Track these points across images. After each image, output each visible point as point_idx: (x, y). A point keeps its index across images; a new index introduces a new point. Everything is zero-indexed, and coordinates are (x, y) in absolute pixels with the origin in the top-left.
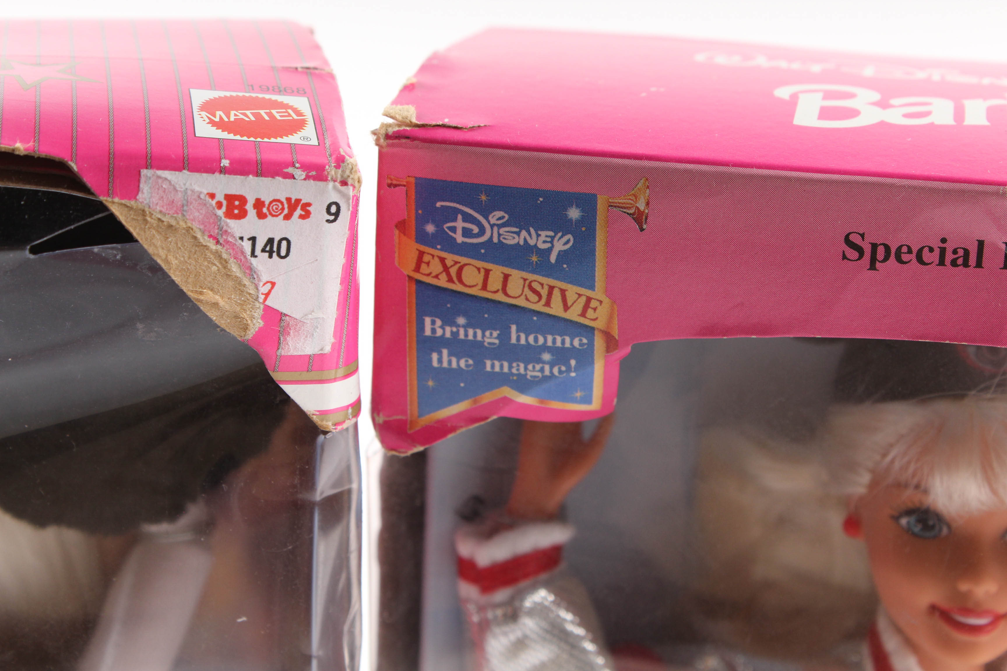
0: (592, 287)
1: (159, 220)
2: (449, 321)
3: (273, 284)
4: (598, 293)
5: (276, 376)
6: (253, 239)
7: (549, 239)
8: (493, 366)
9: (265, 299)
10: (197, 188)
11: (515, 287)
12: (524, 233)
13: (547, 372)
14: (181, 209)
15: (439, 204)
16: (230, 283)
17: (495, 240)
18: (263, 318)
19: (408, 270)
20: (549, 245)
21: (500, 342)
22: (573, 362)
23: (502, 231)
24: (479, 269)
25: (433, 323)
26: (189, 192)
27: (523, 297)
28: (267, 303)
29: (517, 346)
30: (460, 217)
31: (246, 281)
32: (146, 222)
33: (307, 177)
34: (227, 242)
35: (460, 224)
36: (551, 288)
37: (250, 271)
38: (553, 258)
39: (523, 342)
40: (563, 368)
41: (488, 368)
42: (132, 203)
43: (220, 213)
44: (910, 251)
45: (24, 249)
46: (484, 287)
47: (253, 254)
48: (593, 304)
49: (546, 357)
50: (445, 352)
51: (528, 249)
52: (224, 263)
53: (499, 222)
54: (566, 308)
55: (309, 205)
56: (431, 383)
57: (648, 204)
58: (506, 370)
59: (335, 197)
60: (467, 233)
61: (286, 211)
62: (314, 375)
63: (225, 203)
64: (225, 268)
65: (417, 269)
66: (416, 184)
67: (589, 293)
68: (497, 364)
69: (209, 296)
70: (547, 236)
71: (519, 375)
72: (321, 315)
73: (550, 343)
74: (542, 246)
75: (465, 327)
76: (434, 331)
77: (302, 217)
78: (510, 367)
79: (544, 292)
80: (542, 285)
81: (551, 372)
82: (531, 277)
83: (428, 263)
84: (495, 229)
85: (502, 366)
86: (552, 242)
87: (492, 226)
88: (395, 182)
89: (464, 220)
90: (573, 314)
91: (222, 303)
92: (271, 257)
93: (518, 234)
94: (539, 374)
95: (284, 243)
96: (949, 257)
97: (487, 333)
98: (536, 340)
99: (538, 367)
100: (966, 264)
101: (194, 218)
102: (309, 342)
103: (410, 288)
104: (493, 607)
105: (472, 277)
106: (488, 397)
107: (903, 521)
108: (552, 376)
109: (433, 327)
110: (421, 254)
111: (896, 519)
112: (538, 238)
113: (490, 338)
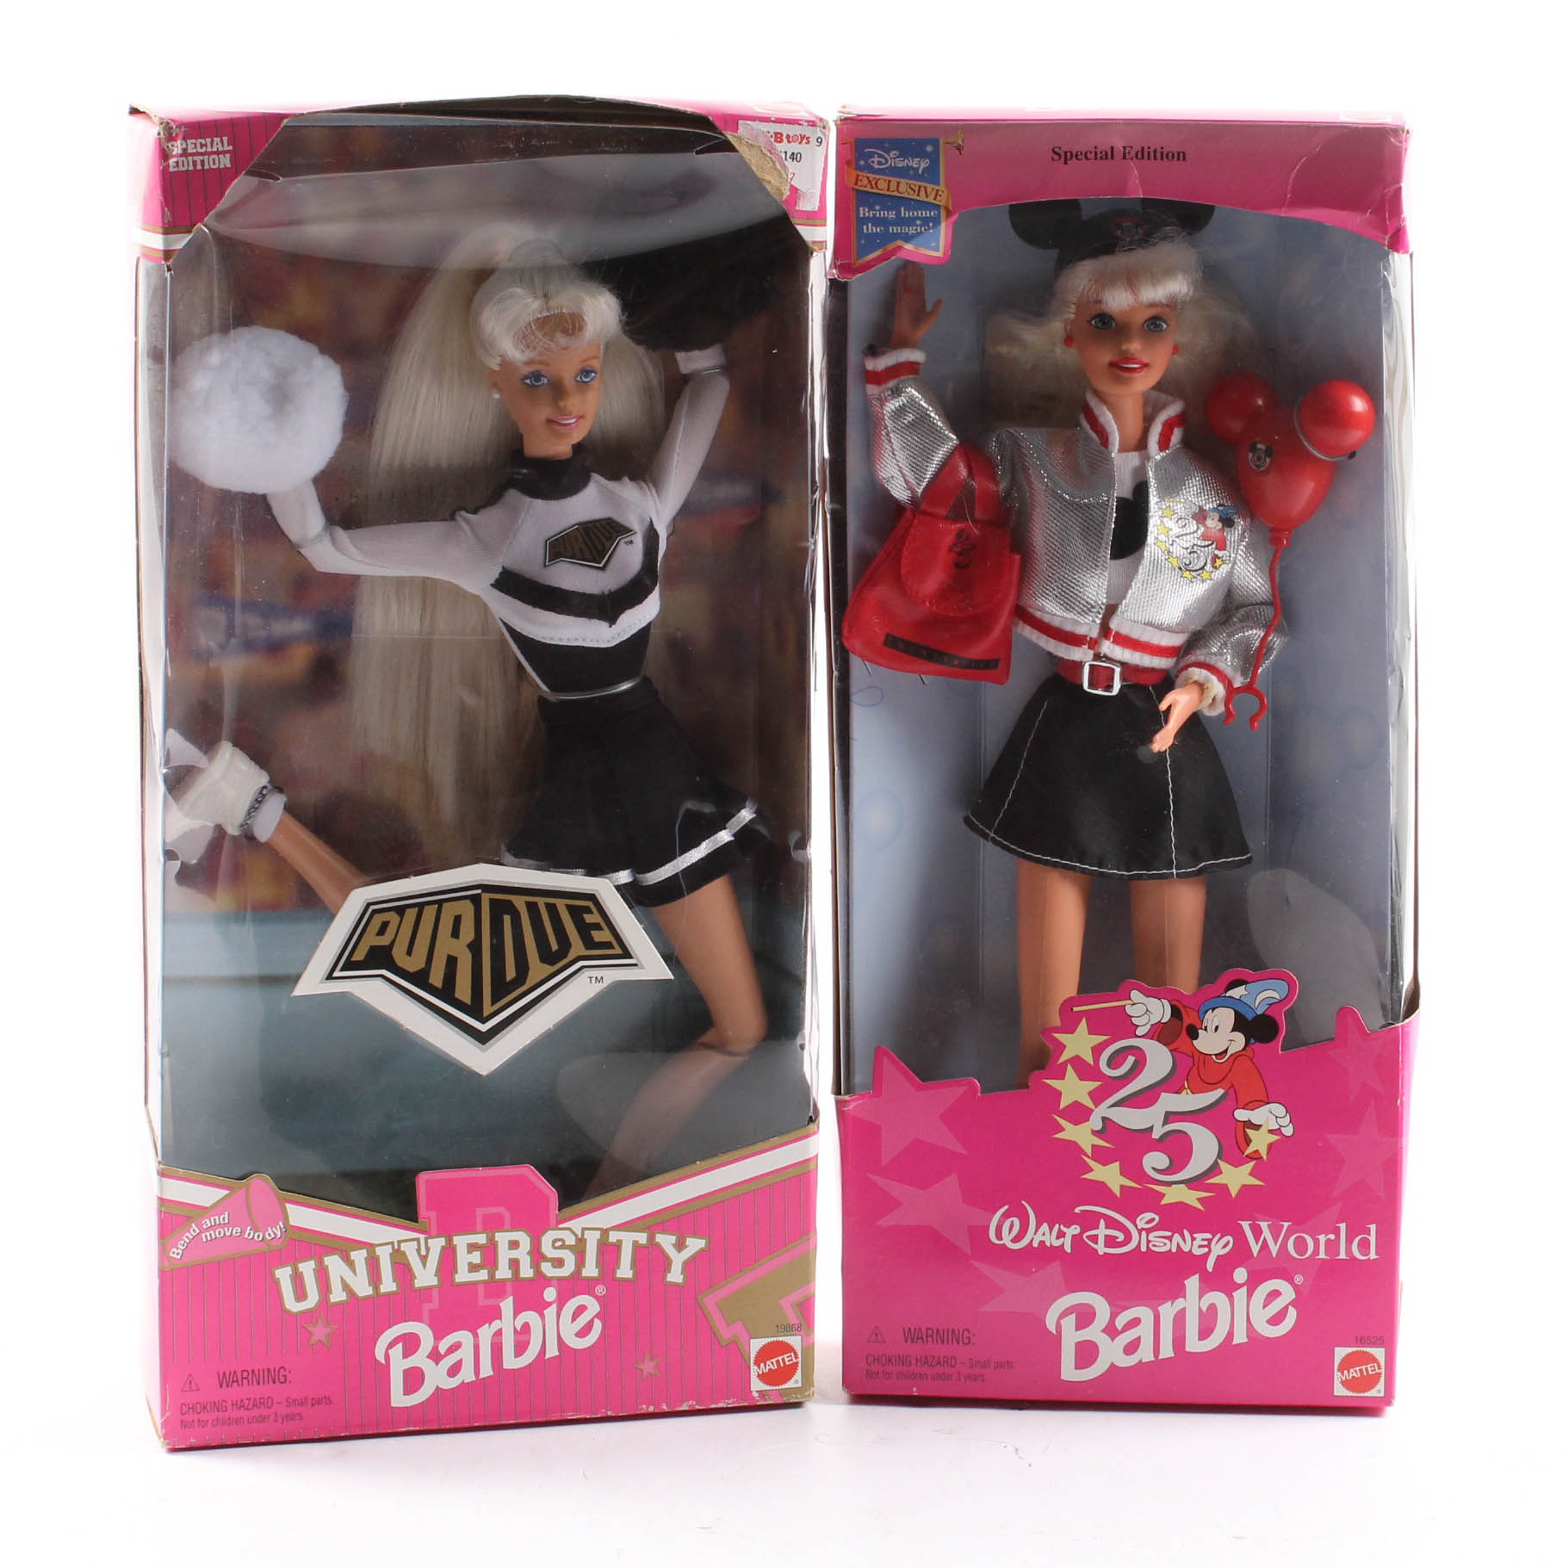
0: (938, 184)
1: (747, 142)
2: (871, 208)
3: (794, 174)
4: (942, 187)
5: (793, 221)
6: (786, 153)
8: (893, 230)
10: (762, 129)
11: (903, 188)
13: (919, 230)
14: (756, 138)
16: (775, 172)
17: (893, 165)
18: (790, 190)
20: (918, 165)
23: (896, 160)
25: (864, 210)
26: (759, 130)
28: (792, 183)
30: (876, 155)
31: (782, 172)
32: (741, 142)
33: (808, 125)
34: (775, 153)
35: (876, 159)
36: (920, 187)
37: (784, 167)
38: (920, 172)
39: (907, 215)
41: (891, 231)
42: (736, 135)
43: (772, 140)
44: (1081, 154)
45: (692, 152)
46: (888, 190)
47: (786, 159)
48: (940, 193)
49: (918, 222)
50: (870, 225)
51: (909, 168)
52: (774, 163)
53: (894, 156)
54: (927, 196)
55: (809, 138)
57: (963, 141)
58: (899, 231)
59: (820, 135)
60: (879, 163)
61: (800, 140)
62: (810, 221)
63: (773, 136)
64: (774, 165)
65: (856, 184)
66: (856, 142)
67: (937, 188)
69: (767, 177)
70: (917, 161)
72: (813, 191)
74: (915, 166)
75: (879, 211)
76: (864, 214)
77: (806, 143)
78: (901, 229)
79: (917, 190)
83: (861, 180)
84: (893, 160)
85: (897, 230)
87: (891, 159)
88: (845, 142)
89: (878, 157)
90: (930, 200)
91: (772, 182)
92: (793, 161)
93: (903, 161)
95: (799, 155)
96: (1099, 155)
100: (1106, 158)
101: (762, 142)
102: (808, 204)
103: (852, 194)
104: (888, 389)
105: (882, 185)
106: (891, 247)
107: (1093, 322)
108: (921, 232)
109: (864, 212)
110: (858, 176)
111: (1090, 322)
112: (914, 163)
113: (892, 215)
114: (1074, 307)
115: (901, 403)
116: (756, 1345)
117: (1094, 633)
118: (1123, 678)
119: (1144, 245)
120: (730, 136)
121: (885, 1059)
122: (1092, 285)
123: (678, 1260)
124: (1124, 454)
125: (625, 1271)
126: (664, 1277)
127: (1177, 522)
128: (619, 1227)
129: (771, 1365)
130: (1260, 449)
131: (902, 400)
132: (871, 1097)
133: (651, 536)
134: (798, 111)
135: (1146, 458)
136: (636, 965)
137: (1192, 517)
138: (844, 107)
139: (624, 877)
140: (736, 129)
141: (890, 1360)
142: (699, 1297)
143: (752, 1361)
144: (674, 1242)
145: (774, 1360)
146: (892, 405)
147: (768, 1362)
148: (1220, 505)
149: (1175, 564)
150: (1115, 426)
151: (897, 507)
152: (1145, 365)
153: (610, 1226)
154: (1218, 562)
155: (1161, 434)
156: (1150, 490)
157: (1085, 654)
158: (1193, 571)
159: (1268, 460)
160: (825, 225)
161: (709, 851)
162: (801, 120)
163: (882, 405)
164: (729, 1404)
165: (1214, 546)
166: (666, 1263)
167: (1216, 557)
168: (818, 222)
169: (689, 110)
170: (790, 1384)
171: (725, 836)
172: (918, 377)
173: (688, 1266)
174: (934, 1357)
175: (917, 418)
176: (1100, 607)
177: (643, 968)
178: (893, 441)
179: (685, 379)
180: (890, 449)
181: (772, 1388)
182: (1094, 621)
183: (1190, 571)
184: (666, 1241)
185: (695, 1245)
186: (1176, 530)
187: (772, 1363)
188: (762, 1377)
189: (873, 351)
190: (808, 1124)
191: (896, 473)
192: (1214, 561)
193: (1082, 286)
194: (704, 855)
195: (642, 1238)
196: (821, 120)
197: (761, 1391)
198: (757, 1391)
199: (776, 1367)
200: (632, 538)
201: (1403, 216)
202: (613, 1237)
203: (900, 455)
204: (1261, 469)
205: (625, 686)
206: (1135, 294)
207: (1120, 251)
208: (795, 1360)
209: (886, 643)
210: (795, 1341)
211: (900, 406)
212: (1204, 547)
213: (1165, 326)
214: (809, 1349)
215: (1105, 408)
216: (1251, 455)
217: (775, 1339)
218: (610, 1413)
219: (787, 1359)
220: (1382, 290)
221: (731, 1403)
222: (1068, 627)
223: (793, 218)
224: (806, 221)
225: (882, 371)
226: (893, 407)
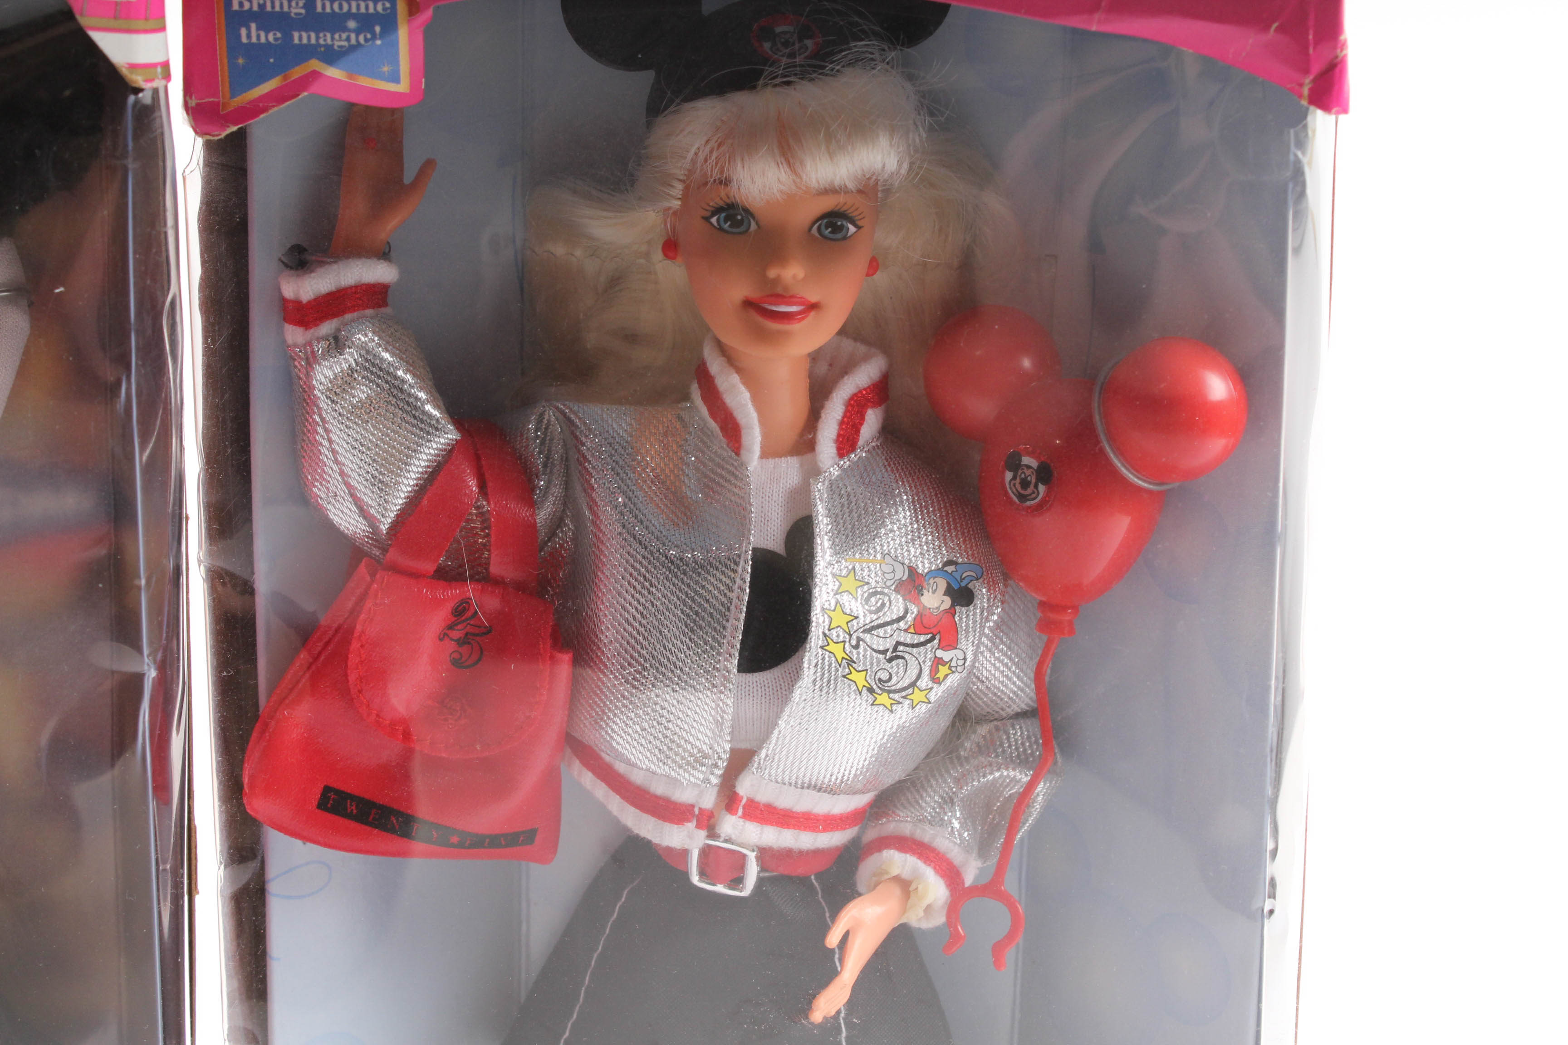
8: (300, 38)
13: (353, 42)
21: (307, 12)
22: (378, 29)
29: (323, 14)
39: (328, 9)
40: (369, 36)
41: (296, 41)
49: (352, 24)
50: (253, 26)
56: (241, 61)
58: (313, 41)
62: (121, 23)
68: (304, 35)
71: (326, 46)
73: (354, 10)
76: (241, 4)
78: (318, 38)
81: (357, 41)
85: (309, 38)
94: (345, 44)
98: (341, 7)
99: (344, 36)
104: (319, 340)
106: (298, 72)
107: (714, 220)
108: (359, 45)
111: (707, 219)
113: (297, 8)
114: (680, 186)
115: (345, 366)
117: (708, 800)
118: (763, 868)
119: (814, 75)
122: (711, 151)
124: (771, 463)
127: (867, 600)
130: (1028, 467)
131: (347, 361)
135: (813, 472)
137: (895, 590)
146: (326, 371)
148: (949, 563)
149: (861, 683)
150: (754, 415)
152: (813, 307)
154: (943, 670)
155: (842, 423)
156: (818, 541)
157: (690, 837)
158: (895, 691)
159: (1042, 488)
160: (163, 29)
163: (311, 366)
165: (936, 642)
167: (938, 662)
172: (387, 310)
175: (377, 393)
176: (719, 758)
178: (331, 435)
182: (706, 781)
183: (889, 692)
186: (866, 619)
189: (301, 258)
192: (934, 671)
193: (693, 150)
201: (1342, 38)
204: (1028, 503)
206: (795, 172)
207: (766, 85)
209: (322, 805)
211: (342, 371)
212: (917, 645)
213: (852, 229)
215: (735, 378)
216: (1009, 475)
220: (1291, 186)
222: (659, 789)
223: (81, 14)
224: (112, 23)
225: (309, 302)
226: (330, 374)
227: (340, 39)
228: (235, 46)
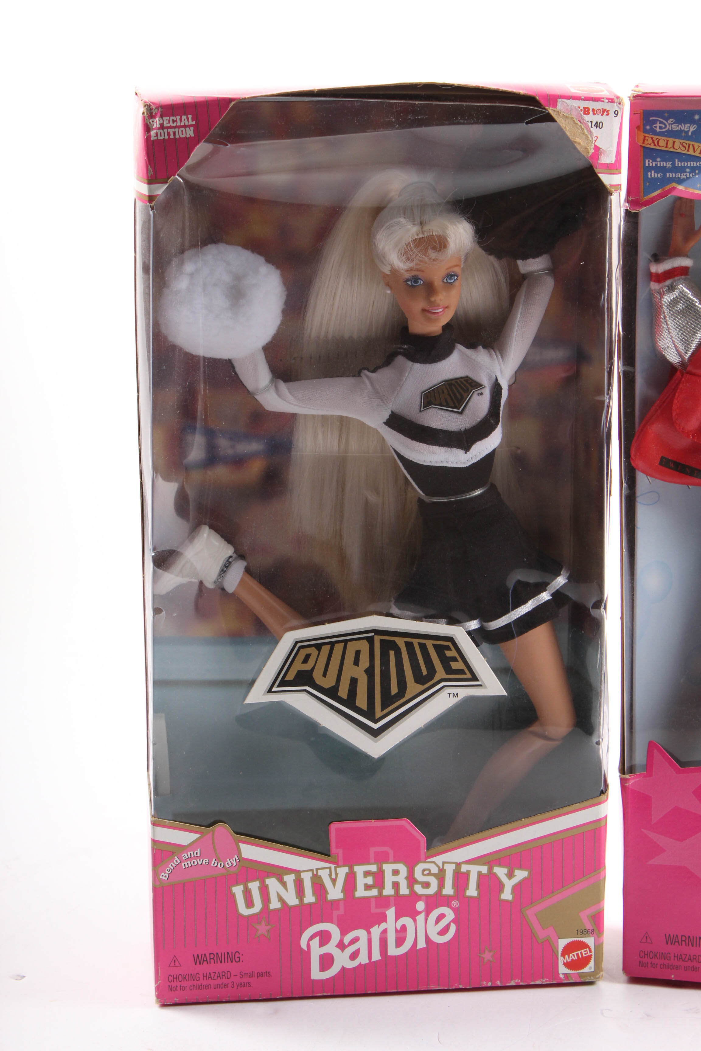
1: (563, 115)
2: (654, 160)
3: (597, 137)
5: (597, 170)
6: (591, 122)
7: (688, 127)
8: (670, 176)
9: (595, 143)
10: (575, 105)
11: (677, 145)
12: (680, 126)
13: (688, 176)
14: (570, 111)
15: (651, 119)
16: (584, 137)
17: (670, 129)
18: (594, 149)
19: (640, 143)
20: (688, 129)
21: (672, 166)
22: (697, 172)
23: (672, 126)
24: (665, 140)
25: (649, 161)
26: (572, 106)
27: (680, 149)
28: (595, 144)
29: (678, 167)
30: (658, 122)
31: (589, 136)
32: (559, 115)
33: (608, 102)
34: (584, 122)
36: (689, 145)
37: (590, 132)
38: (690, 134)
39: (680, 165)
40: (694, 174)
41: (668, 177)
42: (555, 109)
43: (582, 113)
45: (524, 122)
46: (666, 147)
47: (591, 127)
49: (688, 170)
50: (653, 172)
51: (682, 131)
52: (583, 129)
53: (671, 123)
54: (694, 151)
55: (609, 111)
56: (648, 184)
58: (674, 176)
59: (617, 109)
60: (660, 128)
61: (602, 113)
62: (609, 171)
63: (583, 110)
64: (583, 131)
65: (643, 143)
66: (643, 112)
68: (671, 174)
69: (578, 140)
70: (688, 126)
71: (679, 178)
72: (612, 149)
73: (689, 165)
74: (686, 130)
75: (660, 162)
76: (649, 164)
77: (606, 115)
78: (675, 175)
79: (687, 147)
80: (686, 144)
81: (690, 176)
82: (682, 141)
83: (647, 140)
84: (670, 125)
85: (672, 175)
86: (689, 128)
87: (669, 124)
88: (636, 112)
89: (660, 123)
90: (697, 153)
91: (581, 143)
92: (597, 128)
93: (678, 126)
94: (686, 177)
95: (601, 123)
97: (668, 163)
98: (684, 164)
99: (685, 174)
101: (574, 114)
102: (607, 159)
103: (641, 150)
104: (665, 287)
105: (662, 143)
106: (668, 187)
108: (690, 177)
109: (649, 163)
110: (645, 137)
112: (685, 127)
113: (669, 165)
115: (675, 296)
116: (562, 943)
120: (551, 110)
121: (655, 751)
123: (509, 884)
125: (472, 891)
126: (499, 895)
128: (468, 862)
129: (573, 956)
131: (675, 294)
132: (645, 776)
133: (496, 389)
134: (602, 91)
136: (481, 685)
138: (637, 86)
139: (474, 625)
140: (555, 105)
141: (656, 955)
142: (523, 910)
143: (560, 954)
144: (506, 873)
145: (575, 953)
146: (667, 298)
147: (571, 955)
151: (672, 369)
153: (461, 861)
160: (620, 173)
161: (534, 607)
162: (603, 98)
163: (661, 297)
164: (543, 982)
166: (501, 887)
168: (615, 171)
169: (522, 92)
170: (586, 970)
171: (545, 596)
172: (689, 277)
173: (516, 889)
174: (686, 955)
175: (686, 306)
177: (486, 688)
178: (668, 322)
179: (524, 277)
180: (666, 327)
181: (573, 972)
184: (500, 872)
185: (521, 874)
187: (574, 955)
188: (567, 965)
189: (657, 258)
190: (600, 795)
191: (671, 345)
194: (530, 610)
195: (484, 869)
196: (618, 98)
197: (566, 974)
198: (562, 974)
199: (576, 958)
200: (483, 391)
202: (464, 868)
203: (674, 333)
205: (478, 492)
208: (589, 954)
209: (661, 464)
210: (590, 941)
211: (674, 298)
214: (599, 947)
217: (576, 939)
218: (461, 987)
219: (584, 953)
221: (544, 981)
223: (596, 168)
224: (606, 171)
225: (662, 273)
226: (669, 299)
227: (684, 176)
228: (646, 179)
